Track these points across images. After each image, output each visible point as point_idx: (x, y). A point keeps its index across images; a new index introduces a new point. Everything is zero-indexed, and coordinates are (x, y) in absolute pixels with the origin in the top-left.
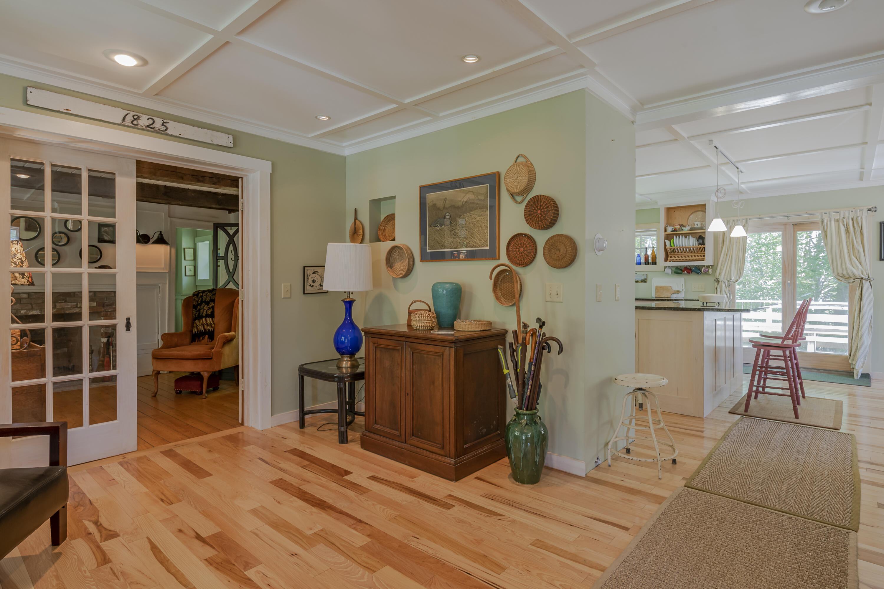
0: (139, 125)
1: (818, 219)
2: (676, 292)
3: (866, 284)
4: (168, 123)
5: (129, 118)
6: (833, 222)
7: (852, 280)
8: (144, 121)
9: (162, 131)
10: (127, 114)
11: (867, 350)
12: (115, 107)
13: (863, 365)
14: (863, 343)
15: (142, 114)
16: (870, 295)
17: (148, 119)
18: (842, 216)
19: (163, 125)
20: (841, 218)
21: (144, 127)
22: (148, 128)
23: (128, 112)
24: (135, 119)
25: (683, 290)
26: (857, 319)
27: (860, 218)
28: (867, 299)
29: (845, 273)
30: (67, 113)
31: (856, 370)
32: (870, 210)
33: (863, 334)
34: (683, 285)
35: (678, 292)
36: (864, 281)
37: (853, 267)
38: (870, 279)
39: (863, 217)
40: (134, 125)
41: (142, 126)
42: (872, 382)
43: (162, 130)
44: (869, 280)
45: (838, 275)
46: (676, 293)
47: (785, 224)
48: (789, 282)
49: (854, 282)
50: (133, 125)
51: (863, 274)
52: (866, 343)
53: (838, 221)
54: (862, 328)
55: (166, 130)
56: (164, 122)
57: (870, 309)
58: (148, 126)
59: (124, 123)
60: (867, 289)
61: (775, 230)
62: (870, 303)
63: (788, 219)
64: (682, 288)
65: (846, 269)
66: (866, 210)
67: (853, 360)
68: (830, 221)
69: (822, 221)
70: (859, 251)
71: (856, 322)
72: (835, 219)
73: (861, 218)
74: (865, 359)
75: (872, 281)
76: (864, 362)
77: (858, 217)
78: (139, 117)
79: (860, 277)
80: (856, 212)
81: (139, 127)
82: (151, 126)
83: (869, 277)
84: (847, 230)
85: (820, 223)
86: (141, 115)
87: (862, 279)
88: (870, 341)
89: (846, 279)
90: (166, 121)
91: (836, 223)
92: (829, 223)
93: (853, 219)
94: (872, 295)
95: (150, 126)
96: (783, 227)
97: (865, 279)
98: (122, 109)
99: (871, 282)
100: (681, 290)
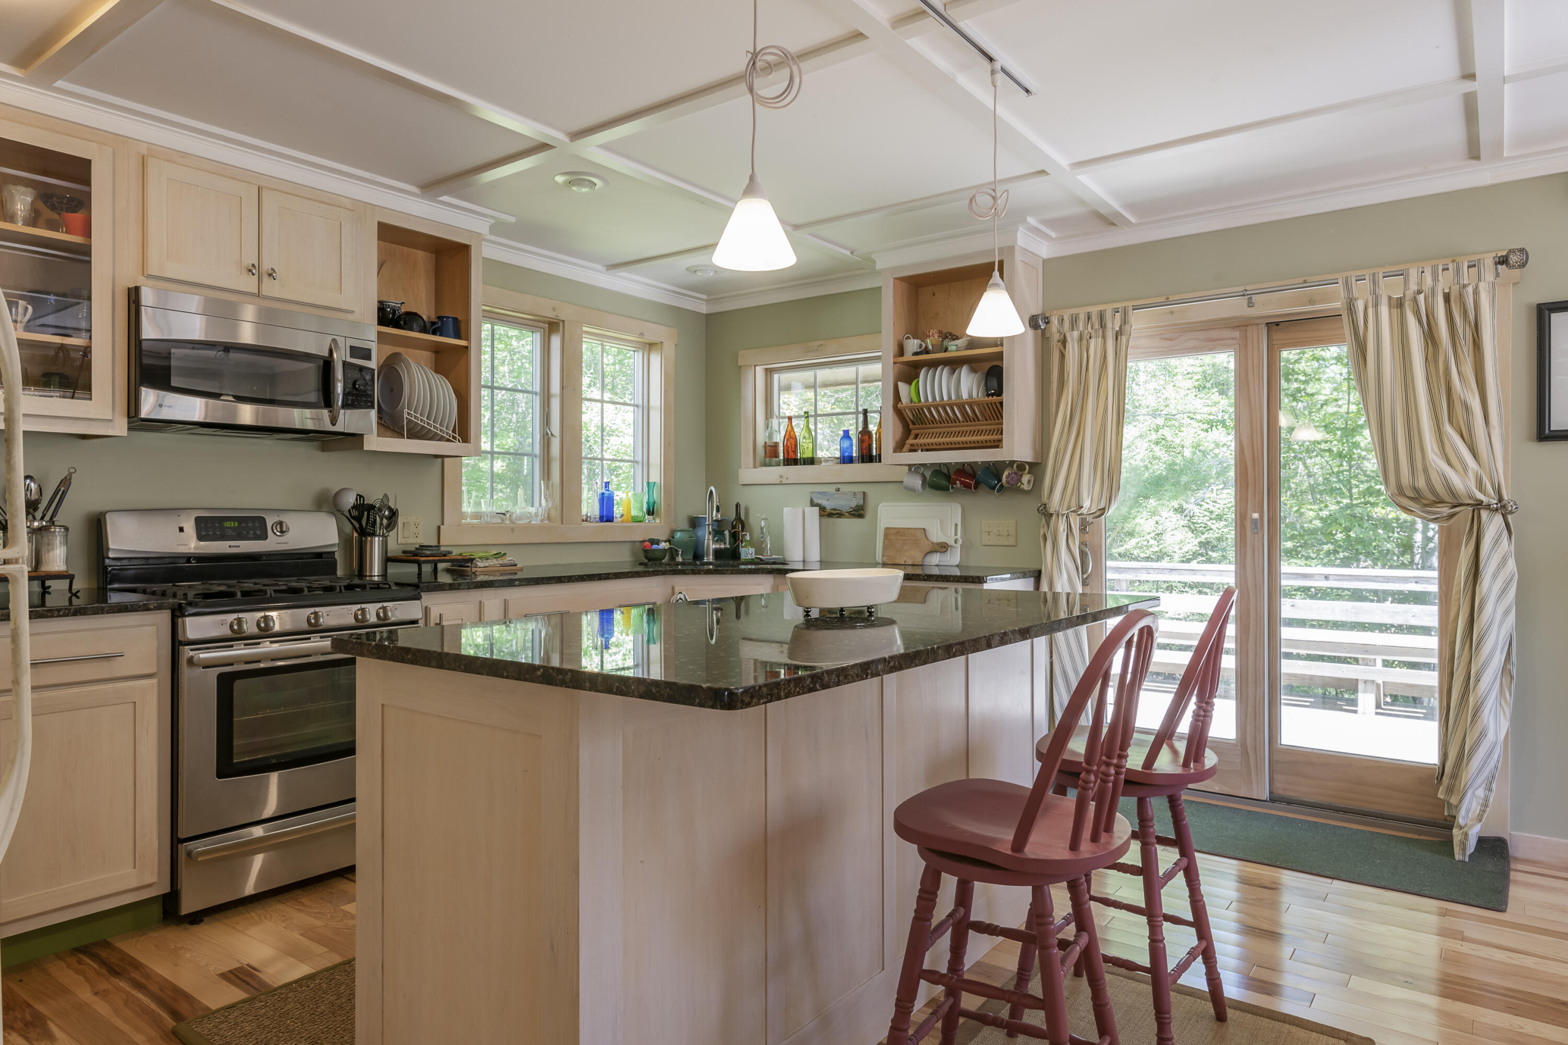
1: (1337, 305)
2: (937, 548)
3: (1493, 525)
6: (1384, 310)
7: (1446, 510)
11: (1496, 757)
13: (1484, 811)
14: (1483, 734)
16: (1503, 562)
18: (1414, 287)
20: (1409, 294)
25: (956, 541)
26: (1462, 648)
27: (1470, 289)
28: (1495, 577)
29: (1421, 483)
31: (1461, 828)
32: (1503, 261)
33: (1482, 703)
34: (956, 525)
35: (943, 548)
36: (1484, 514)
37: (1449, 464)
38: (1504, 507)
39: (1483, 287)
42: (1513, 875)
44: (1502, 508)
45: (1401, 491)
46: (937, 551)
47: (1241, 325)
48: (1256, 516)
49: (1452, 516)
51: (1480, 486)
52: (1491, 736)
53: (1399, 304)
54: (1478, 680)
57: (1506, 613)
60: (1496, 542)
61: (1212, 345)
62: (1504, 591)
63: (1250, 304)
64: (956, 534)
65: (1425, 470)
66: (1489, 261)
67: (1450, 790)
68: (1376, 305)
69: (1351, 307)
70: (1467, 408)
71: (1460, 657)
72: (1390, 298)
73: (1476, 292)
74: (1490, 790)
75: (1511, 513)
76: (1486, 799)
77: (1465, 286)
79: (1470, 497)
80: (1458, 271)
83: (1500, 499)
84: (1430, 336)
85: (1345, 317)
87: (1478, 505)
88: (1505, 725)
89: (1426, 505)
91: (1395, 312)
92: (1371, 311)
93: (1447, 298)
94: (1511, 564)
96: (1237, 334)
97: (1488, 507)
99: (1509, 517)
100: (952, 543)
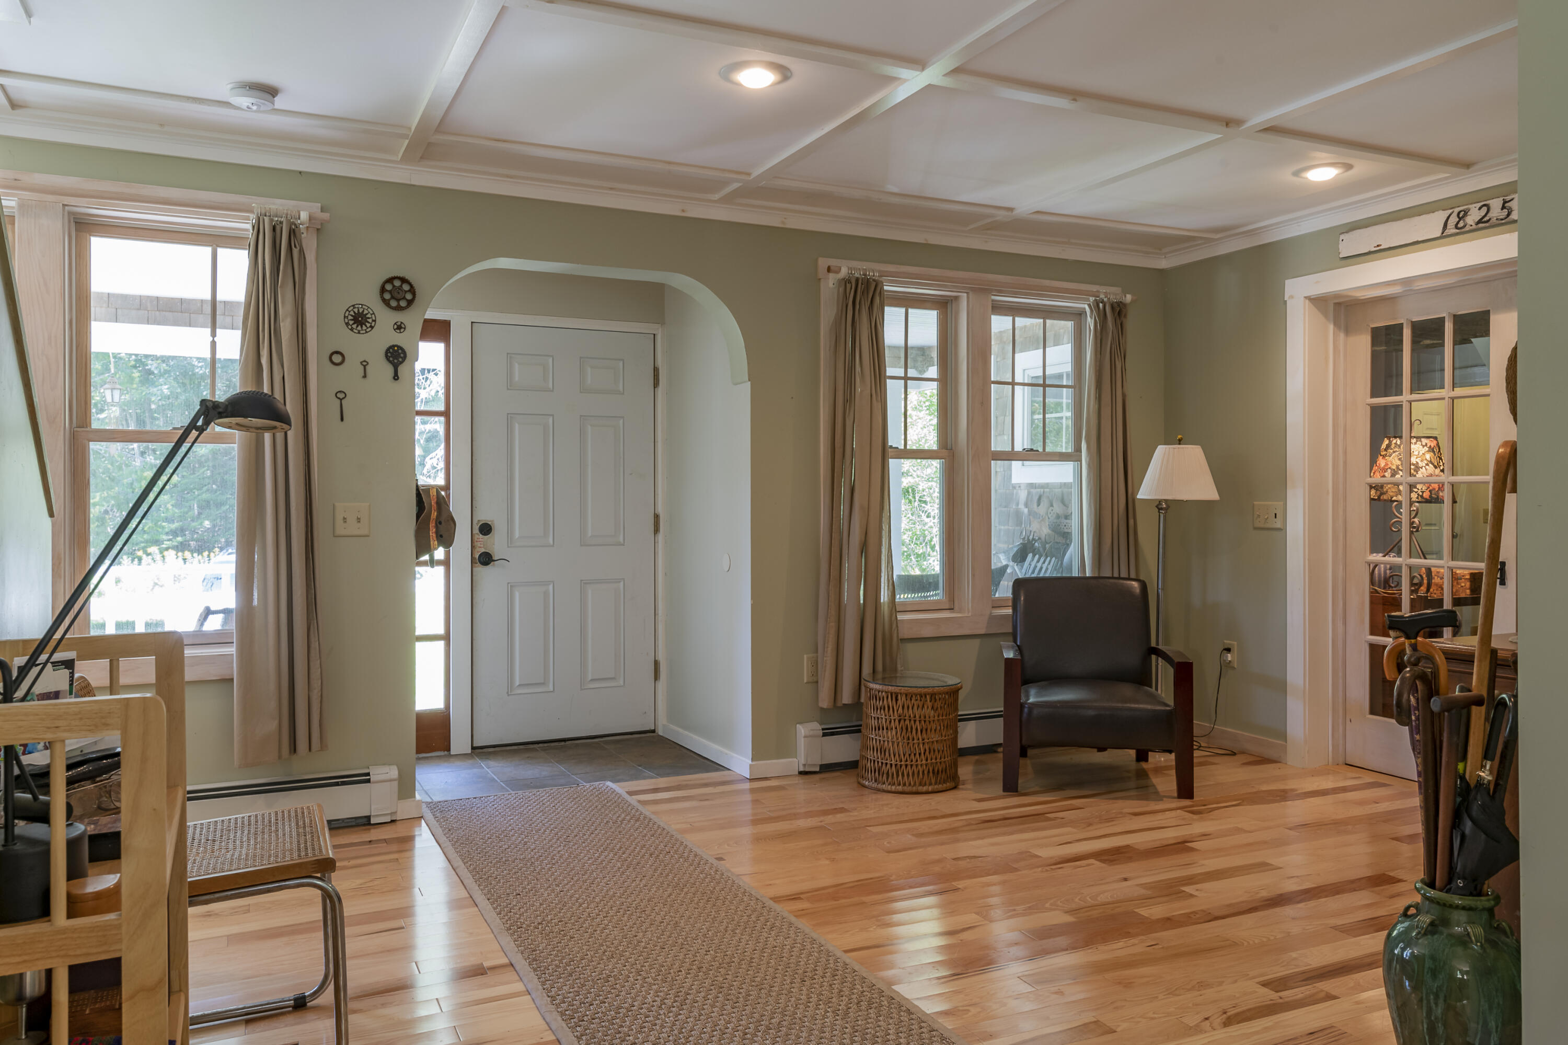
0: (1467, 226)
4: (1512, 200)
5: (1453, 220)
8: (1474, 215)
9: (1502, 220)
10: (1448, 218)
12: (1433, 212)
15: (1471, 204)
17: (1480, 209)
19: (1503, 208)
21: (1474, 227)
22: (1481, 225)
23: (1451, 211)
24: (1460, 219)
30: (1379, 252)
40: (1461, 230)
41: (1471, 226)
43: (1502, 217)
50: (1458, 231)
55: (1509, 215)
56: (1505, 202)
58: (1480, 222)
59: (1447, 232)
78: (1466, 213)
81: (1467, 228)
82: (1485, 219)
86: (1470, 206)
90: (1508, 198)
95: (1483, 220)
98: (1443, 210)
